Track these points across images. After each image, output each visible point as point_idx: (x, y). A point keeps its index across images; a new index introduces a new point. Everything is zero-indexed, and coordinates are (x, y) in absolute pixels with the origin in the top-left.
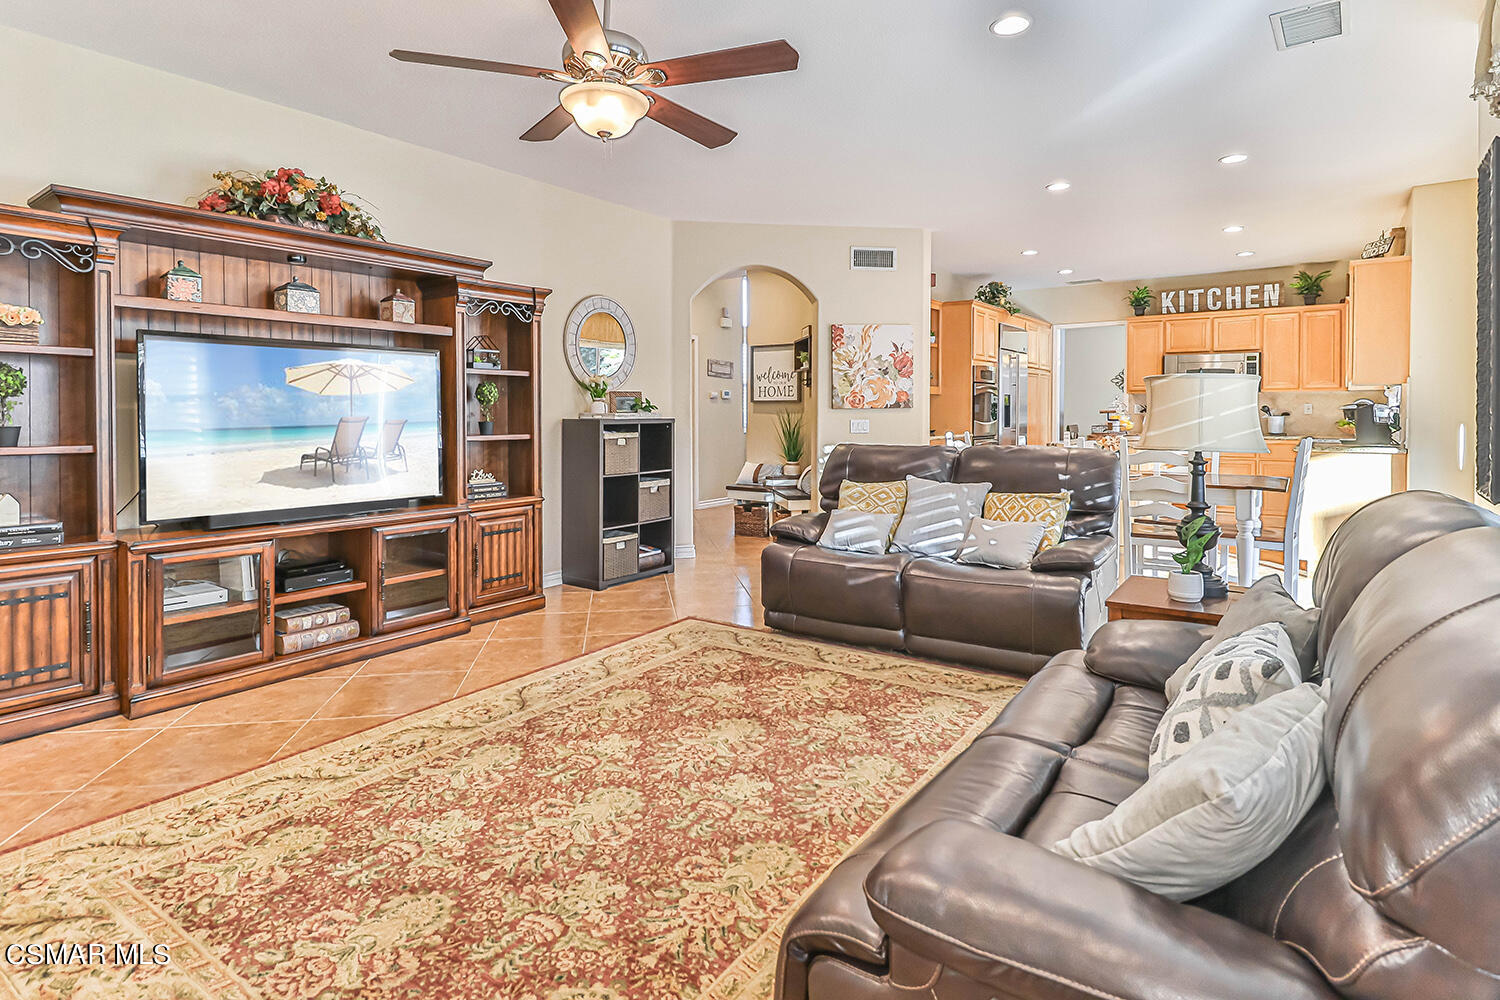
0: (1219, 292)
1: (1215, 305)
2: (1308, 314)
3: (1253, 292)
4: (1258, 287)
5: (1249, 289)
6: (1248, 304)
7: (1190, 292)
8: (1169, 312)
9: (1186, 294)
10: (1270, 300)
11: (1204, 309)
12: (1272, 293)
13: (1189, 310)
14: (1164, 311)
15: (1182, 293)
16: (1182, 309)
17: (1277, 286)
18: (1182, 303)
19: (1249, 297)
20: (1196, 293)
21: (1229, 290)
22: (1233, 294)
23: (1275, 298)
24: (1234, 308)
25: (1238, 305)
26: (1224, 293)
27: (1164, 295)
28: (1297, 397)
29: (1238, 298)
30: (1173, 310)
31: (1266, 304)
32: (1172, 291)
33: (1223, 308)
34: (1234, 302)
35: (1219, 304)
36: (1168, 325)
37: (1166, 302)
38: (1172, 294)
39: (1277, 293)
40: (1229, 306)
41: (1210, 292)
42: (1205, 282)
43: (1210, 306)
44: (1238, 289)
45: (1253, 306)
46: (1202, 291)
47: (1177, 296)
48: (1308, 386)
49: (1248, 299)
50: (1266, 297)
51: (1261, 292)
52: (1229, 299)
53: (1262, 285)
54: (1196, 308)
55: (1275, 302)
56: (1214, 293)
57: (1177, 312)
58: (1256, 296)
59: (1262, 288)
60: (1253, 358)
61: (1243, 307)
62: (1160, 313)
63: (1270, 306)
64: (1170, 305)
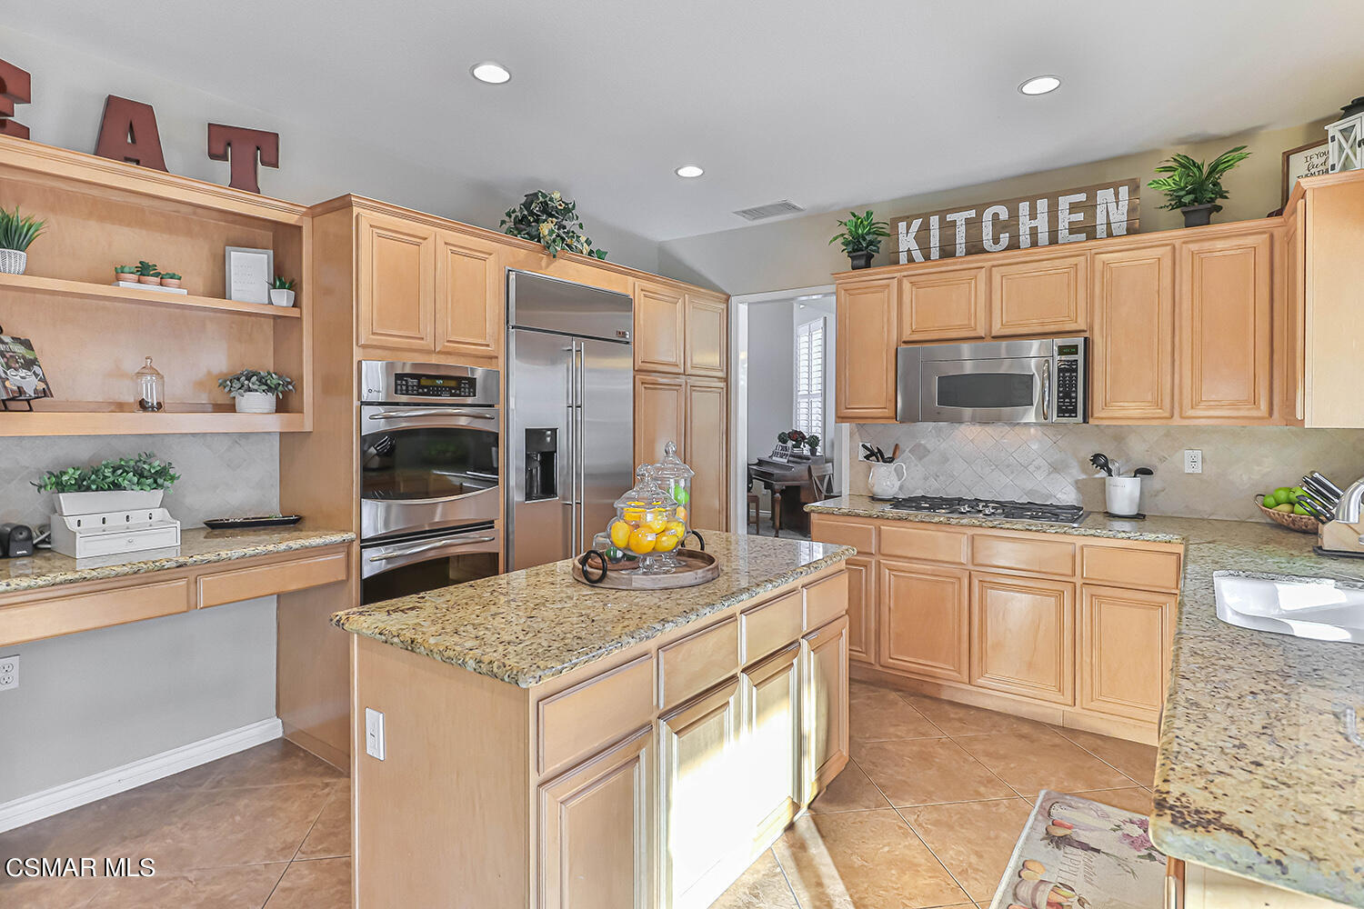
0: (1004, 213)
1: (996, 241)
2: (1194, 247)
3: (1074, 208)
4: (1082, 197)
5: (1064, 202)
6: (1063, 234)
7: (950, 217)
8: (911, 260)
9: (943, 220)
10: (1109, 224)
11: (975, 248)
12: (1112, 207)
13: (947, 252)
14: (903, 258)
15: (934, 220)
16: (935, 254)
17: (1124, 191)
18: (935, 241)
19: (1065, 219)
20: (959, 218)
21: (1024, 208)
22: (1033, 216)
23: (1119, 216)
24: (1034, 244)
25: (1043, 237)
26: (1014, 215)
27: (902, 226)
28: (1167, 435)
29: (1042, 223)
30: (918, 255)
31: (1101, 230)
32: (917, 217)
33: (1014, 245)
34: (1034, 232)
35: (1005, 238)
36: (906, 285)
37: (907, 242)
38: (917, 223)
39: (1124, 204)
40: (1025, 240)
41: (988, 215)
42: (976, 198)
43: (987, 244)
44: (1042, 205)
45: (1074, 237)
46: (972, 214)
47: (925, 228)
48: (1193, 414)
49: (1063, 225)
50: (1101, 218)
51: (1089, 207)
52: (1025, 225)
53: (1091, 192)
54: (961, 249)
55: (1120, 225)
56: (996, 215)
57: (927, 258)
58: (1080, 217)
59: (1092, 197)
60: (1072, 350)
61: (1053, 240)
62: (897, 262)
63: (1110, 235)
64: (914, 246)
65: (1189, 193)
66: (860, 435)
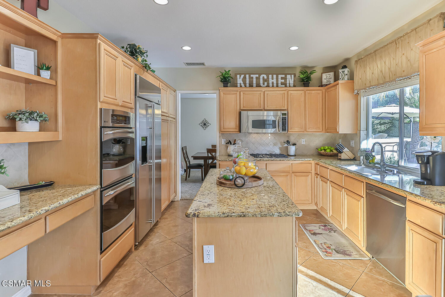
0: (266, 78)
1: (264, 84)
2: (309, 92)
3: (282, 78)
4: (284, 76)
5: (280, 76)
6: (279, 85)
7: (252, 76)
8: (241, 86)
9: (249, 76)
10: (289, 83)
11: (258, 86)
12: (290, 79)
13: (251, 86)
14: (239, 85)
15: (247, 76)
16: (248, 85)
17: (293, 76)
18: (248, 82)
19: (280, 81)
20: (254, 76)
21: (270, 76)
22: (273, 79)
23: (292, 82)
24: (273, 86)
25: (275, 85)
26: (268, 77)
27: (238, 76)
29: (275, 81)
30: (243, 85)
31: (288, 85)
32: (243, 74)
33: (268, 86)
34: (273, 83)
35: (266, 83)
36: (242, 93)
37: (240, 81)
38: (242, 76)
39: (293, 79)
40: (271, 85)
41: (261, 77)
42: (259, 71)
43: (262, 85)
44: (275, 76)
45: (282, 86)
46: (258, 76)
47: (245, 78)
48: (309, 130)
49: (279, 82)
50: (288, 82)
51: (285, 79)
52: (271, 81)
53: (286, 75)
54: (255, 85)
55: (292, 85)
56: (263, 77)
57: (246, 86)
58: (283, 81)
59: (286, 76)
60: (285, 114)
61: (277, 86)
62: (237, 87)
63: (290, 86)
64: (242, 82)
65: (306, 79)
66: (222, 137)
